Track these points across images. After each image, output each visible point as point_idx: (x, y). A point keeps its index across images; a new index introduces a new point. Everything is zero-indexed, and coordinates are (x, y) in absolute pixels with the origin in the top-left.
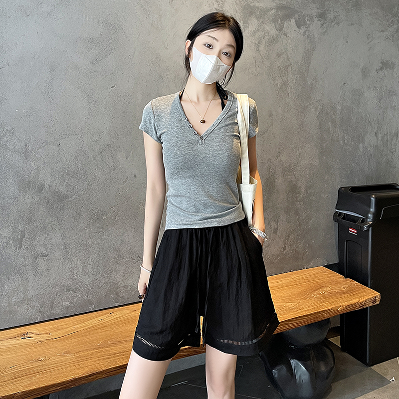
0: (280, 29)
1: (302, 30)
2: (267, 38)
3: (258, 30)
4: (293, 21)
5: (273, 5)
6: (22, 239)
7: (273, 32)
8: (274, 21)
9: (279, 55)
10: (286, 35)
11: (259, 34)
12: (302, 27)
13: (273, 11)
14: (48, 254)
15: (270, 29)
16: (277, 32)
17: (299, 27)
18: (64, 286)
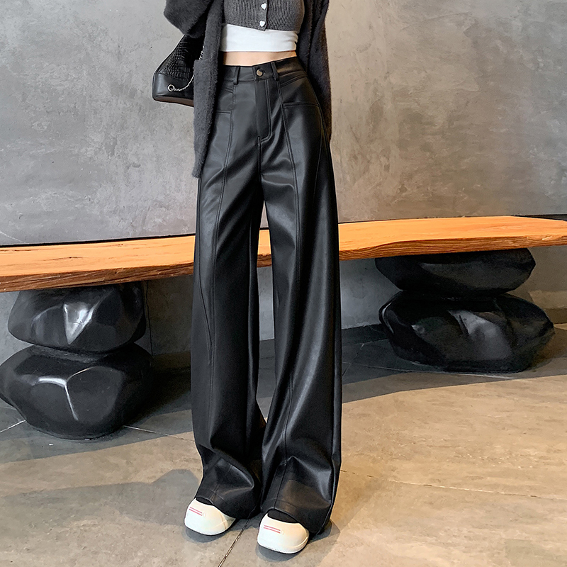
6: (114, 146)
14: (140, 165)
18: (156, 201)
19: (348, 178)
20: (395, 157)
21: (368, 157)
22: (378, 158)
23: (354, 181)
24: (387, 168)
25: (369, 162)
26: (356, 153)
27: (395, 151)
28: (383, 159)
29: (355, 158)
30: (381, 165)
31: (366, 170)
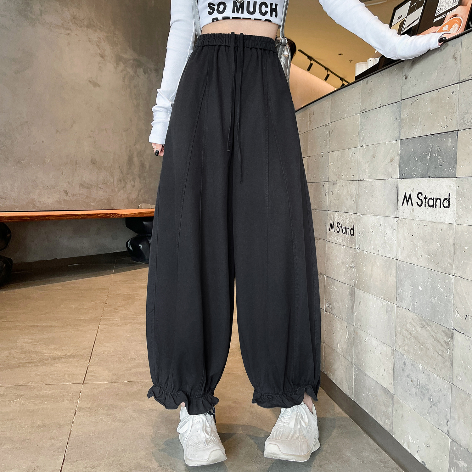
0: (135, 72)
1: (147, 76)
2: (128, 75)
3: (124, 70)
4: (142, 69)
5: (131, 58)
7: (132, 73)
8: (132, 67)
9: (135, 87)
10: (138, 76)
11: (124, 72)
12: (146, 74)
13: (131, 61)
15: (130, 71)
16: (134, 73)
17: (145, 73)
19: (116, 190)
20: (137, 182)
21: (126, 181)
22: (130, 182)
23: (119, 191)
24: (134, 186)
25: (126, 183)
26: (121, 178)
27: (137, 180)
28: (132, 182)
29: (120, 181)
30: (131, 185)
31: (125, 187)
